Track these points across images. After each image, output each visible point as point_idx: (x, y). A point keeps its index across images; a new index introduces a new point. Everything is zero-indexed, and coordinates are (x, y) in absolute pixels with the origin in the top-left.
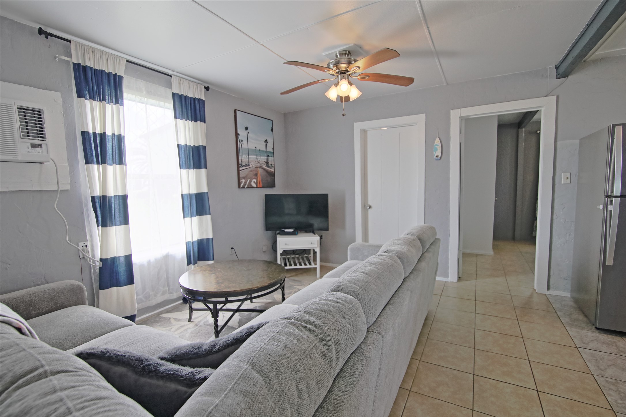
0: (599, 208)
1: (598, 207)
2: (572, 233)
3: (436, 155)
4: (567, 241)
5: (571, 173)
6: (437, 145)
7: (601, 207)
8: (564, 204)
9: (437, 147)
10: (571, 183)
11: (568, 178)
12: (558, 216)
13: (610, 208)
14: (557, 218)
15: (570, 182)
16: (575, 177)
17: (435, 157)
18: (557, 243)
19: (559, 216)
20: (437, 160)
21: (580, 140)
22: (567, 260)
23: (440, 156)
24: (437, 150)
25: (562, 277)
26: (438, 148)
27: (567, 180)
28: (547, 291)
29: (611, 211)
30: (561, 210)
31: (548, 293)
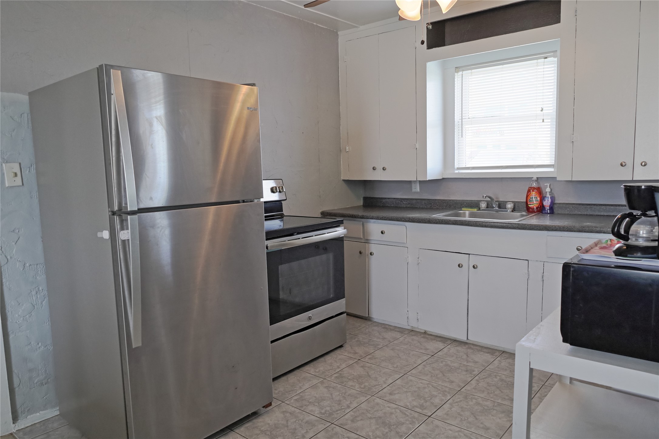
0: (103, 238)
1: (99, 234)
2: (40, 289)
4: (34, 307)
5: (20, 164)
7: (106, 235)
8: (17, 231)
10: (23, 184)
11: (16, 175)
12: (9, 257)
13: (124, 235)
14: (7, 263)
15: (21, 184)
16: (29, 171)
18: (17, 315)
19: (11, 258)
21: (31, 94)
22: (40, 344)
25: (36, 383)
27: (16, 179)
28: (13, 425)
29: (124, 241)
30: (14, 243)
31: (16, 430)
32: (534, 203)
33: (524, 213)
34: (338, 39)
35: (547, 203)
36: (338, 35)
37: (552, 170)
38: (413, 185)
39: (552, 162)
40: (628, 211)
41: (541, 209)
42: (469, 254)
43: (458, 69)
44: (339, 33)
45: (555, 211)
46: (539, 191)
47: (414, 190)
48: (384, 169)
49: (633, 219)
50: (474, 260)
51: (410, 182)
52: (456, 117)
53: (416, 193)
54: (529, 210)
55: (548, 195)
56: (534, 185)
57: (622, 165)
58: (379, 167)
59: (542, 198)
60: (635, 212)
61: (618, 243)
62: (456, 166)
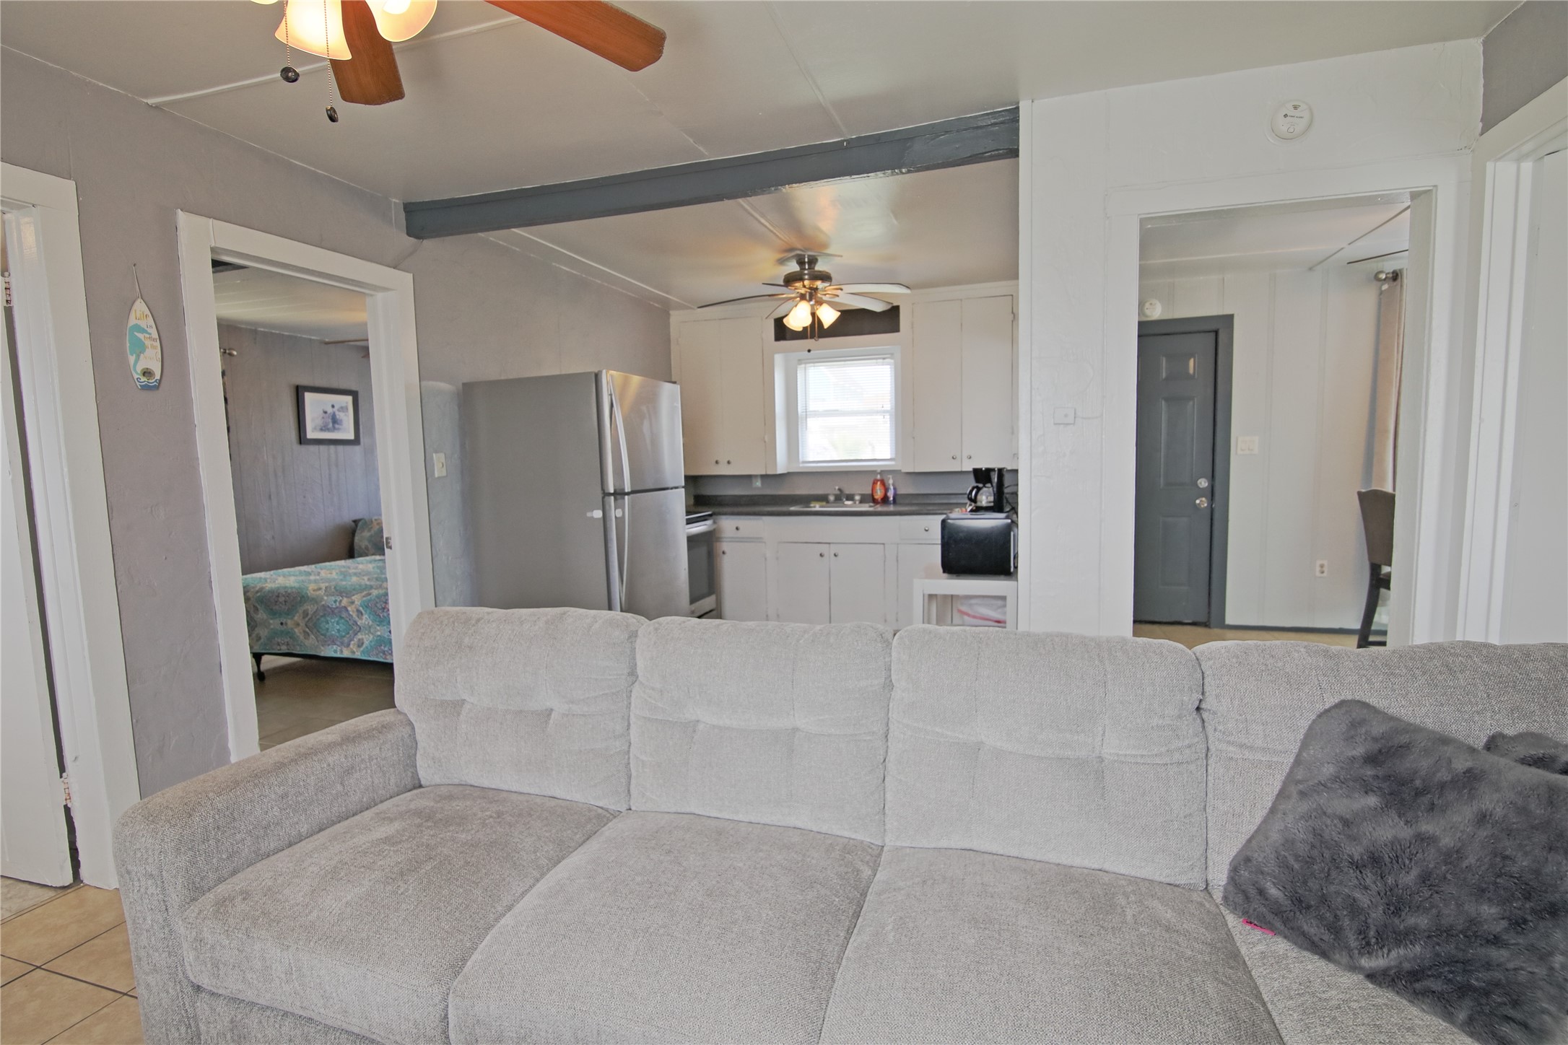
0: (593, 517)
1: (589, 514)
3: (140, 368)
5: (445, 454)
6: (138, 328)
7: (598, 514)
8: (443, 523)
9: (140, 336)
11: (443, 465)
13: (617, 513)
14: (437, 555)
15: (446, 474)
16: (451, 461)
17: (136, 376)
19: (439, 550)
20: (146, 388)
23: (158, 377)
24: (140, 348)
26: (148, 343)
27: (443, 469)
29: (619, 519)
30: (441, 536)
32: (879, 494)
33: (872, 504)
34: (669, 318)
35: (891, 494)
36: (669, 314)
37: (893, 463)
38: (754, 480)
39: (894, 456)
40: (976, 485)
41: (885, 500)
42: (829, 543)
43: (800, 361)
44: (671, 312)
45: (897, 501)
46: (883, 483)
47: (754, 486)
48: (729, 462)
49: (979, 489)
50: (834, 549)
51: (749, 477)
52: (799, 407)
53: (758, 488)
54: (875, 501)
55: (892, 487)
56: (879, 477)
57: (953, 458)
58: (723, 461)
59: (886, 490)
60: (981, 485)
61: (970, 505)
62: (801, 459)
